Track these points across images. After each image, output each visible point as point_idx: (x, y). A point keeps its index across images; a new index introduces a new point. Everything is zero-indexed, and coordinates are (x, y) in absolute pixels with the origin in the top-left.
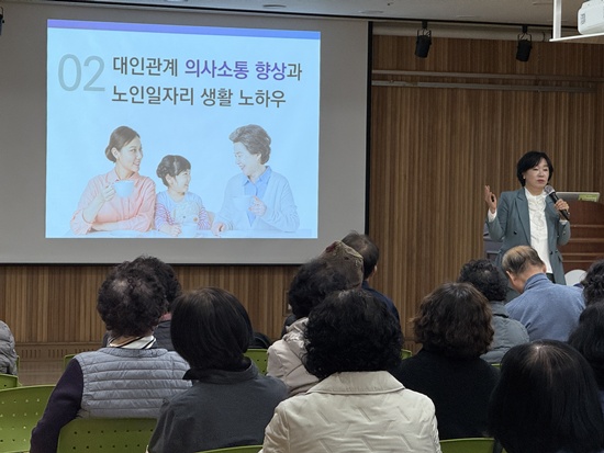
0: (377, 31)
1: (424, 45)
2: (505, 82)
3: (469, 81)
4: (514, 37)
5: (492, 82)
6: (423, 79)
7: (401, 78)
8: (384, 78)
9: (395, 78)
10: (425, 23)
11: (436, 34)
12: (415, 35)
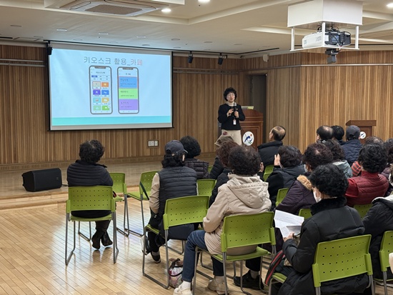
0: (174, 55)
1: (191, 59)
2: (213, 71)
3: (202, 71)
4: (217, 57)
5: (208, 71)
6: (188, 70)
7: (181, 70)
8: (176, 70)
9: (179, 70)
10: (191, 52)
11: (194, 56)
12: (187, 55)
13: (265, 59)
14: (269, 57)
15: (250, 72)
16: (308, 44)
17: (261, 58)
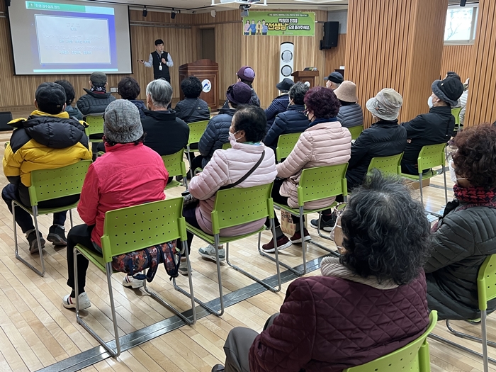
0: (130, 9)
1: (145, 13)
2: (167, 25)
3: (157, 24)
4: (170, 12)
5: (163, 25)
6: (144, 23)
7: (139, 23)
8: (133, 23)
9: (136, 23)
10: (145, 6)
11: (148, 10)
12: (142, 10)
13: (213, 14)
14: (216, 12)
15: (201, 27)
17: (209, 14)
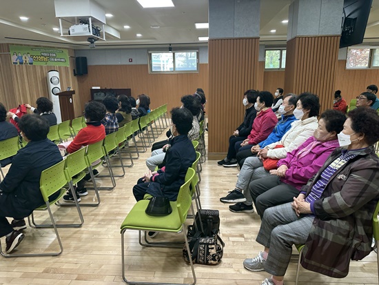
16: (76, 32)
